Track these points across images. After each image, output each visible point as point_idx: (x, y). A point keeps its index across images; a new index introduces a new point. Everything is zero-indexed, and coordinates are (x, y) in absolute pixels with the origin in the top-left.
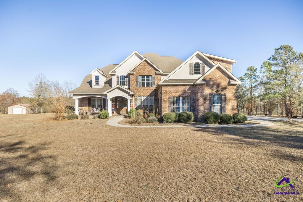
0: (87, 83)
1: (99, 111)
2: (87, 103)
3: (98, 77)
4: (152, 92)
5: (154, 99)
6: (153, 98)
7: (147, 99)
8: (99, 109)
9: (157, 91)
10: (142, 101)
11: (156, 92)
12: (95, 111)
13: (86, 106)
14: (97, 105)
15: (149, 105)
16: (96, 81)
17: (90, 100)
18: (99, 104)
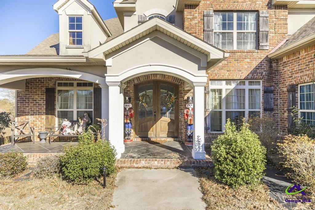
0: (51, 47)
1: (80, 130)
2: (43, 103)
3: (79, 19)
4: (257, 68)
5: (265, 92)
6: (260, 87)
7: (239, 92)
8: (82, 123)
9: (274, 65)
10: (224, 95)
11: (271, 67)
12: (68, 132)
13: (40, 114)
14: (75, 110)
15: (247, 110)
16: (72, 34)
17: (54, 92)
18: (84, 106)
